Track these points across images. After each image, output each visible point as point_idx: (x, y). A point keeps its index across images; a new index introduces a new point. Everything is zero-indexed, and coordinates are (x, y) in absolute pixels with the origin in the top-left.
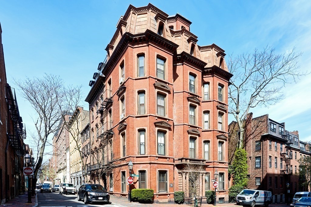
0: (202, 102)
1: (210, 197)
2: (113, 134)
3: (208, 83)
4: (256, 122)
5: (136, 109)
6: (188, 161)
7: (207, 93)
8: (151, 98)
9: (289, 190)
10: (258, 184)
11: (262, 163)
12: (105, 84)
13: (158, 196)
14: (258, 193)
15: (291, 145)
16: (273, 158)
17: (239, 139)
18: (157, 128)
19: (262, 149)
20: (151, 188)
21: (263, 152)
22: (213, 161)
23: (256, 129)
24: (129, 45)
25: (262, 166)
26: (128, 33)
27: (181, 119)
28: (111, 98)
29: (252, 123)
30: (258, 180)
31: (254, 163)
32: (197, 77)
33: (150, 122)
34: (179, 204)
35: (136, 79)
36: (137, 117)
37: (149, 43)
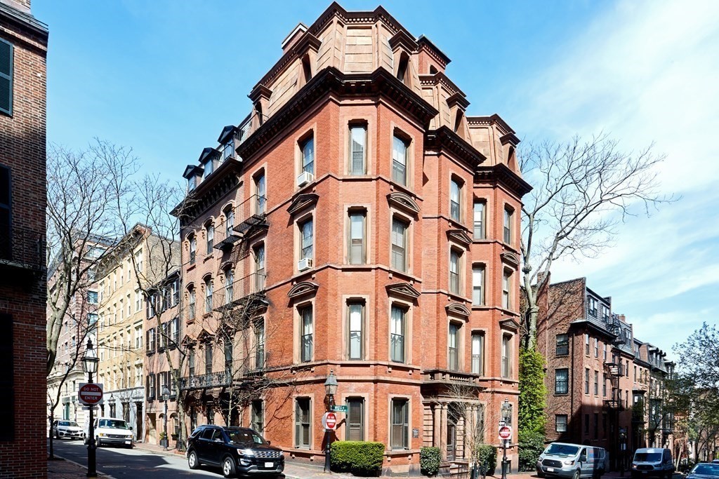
0: (474, 243)
1: (488, 460)
2: (267, 305)
3: (483, 201)
4: (559, 292)
5: (342, 249)
6: (448, 376)
7: (480, 223)
8: (381, 229)
9: (625, 445)
10: (561, 429)
11: (570, 384)
12: (241, 179)
13: (389, 459)
14: (584, 451)
15: (620, 347)
16: (592, 373)
17: (529, 330)
18: (392, 299)
19: (570, 354)
20: (375, 440)
21: (573, 359)
22: (490, 378)
23: (557, 308)
24: (331, 97)
25: (570, 390)
26: (333, 69)
27: (431, 280)
28: (265, 215)
29: (550, 294)
30: (562, 421)
31: (554, 382)
32: (464, 186)
33: (376, 284)
34: (430, 476)
35: (344, 180)
36: (344, 270)
37: (380, 99)
